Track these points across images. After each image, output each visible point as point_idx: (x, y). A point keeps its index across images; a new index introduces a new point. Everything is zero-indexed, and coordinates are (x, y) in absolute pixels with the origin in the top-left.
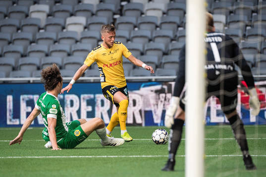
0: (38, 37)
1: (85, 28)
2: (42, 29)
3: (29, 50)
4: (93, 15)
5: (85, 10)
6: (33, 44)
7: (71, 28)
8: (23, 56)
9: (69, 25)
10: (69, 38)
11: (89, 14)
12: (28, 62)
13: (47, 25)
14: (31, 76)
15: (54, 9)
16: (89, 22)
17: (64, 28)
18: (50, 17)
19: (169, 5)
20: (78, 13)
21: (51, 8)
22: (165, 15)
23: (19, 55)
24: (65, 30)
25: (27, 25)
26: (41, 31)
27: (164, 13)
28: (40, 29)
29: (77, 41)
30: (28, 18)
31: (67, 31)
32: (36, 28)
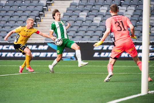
0: (82, 25)
1: (101, 21)
2: (84, 22)
3: (79, 30)
4: (104, 16)
5: (101, 15)
6: (80, 28)
7: (95, 22)
8: (76, 32)
9: (94, 20)
10: (94, 25)
11: (102, 16)
12: (78, 35)
13: (86, 20)
14: (80, 40)
15: (89, 14)
16: (102, 19)
17: (92, 21)
18: (87, 17)
19: (134, 13)
20: (98, 16)
21: (88, 14)
22: (132, 17)
23: (75, 32)
24: (93, 22)
25: (78, 20)
26: (84, 23)
27: (131, 16)
28: (83, 22)
29: (97, 27)
30: (79, 17)
31: (94, 23)
32: (82, 21)
